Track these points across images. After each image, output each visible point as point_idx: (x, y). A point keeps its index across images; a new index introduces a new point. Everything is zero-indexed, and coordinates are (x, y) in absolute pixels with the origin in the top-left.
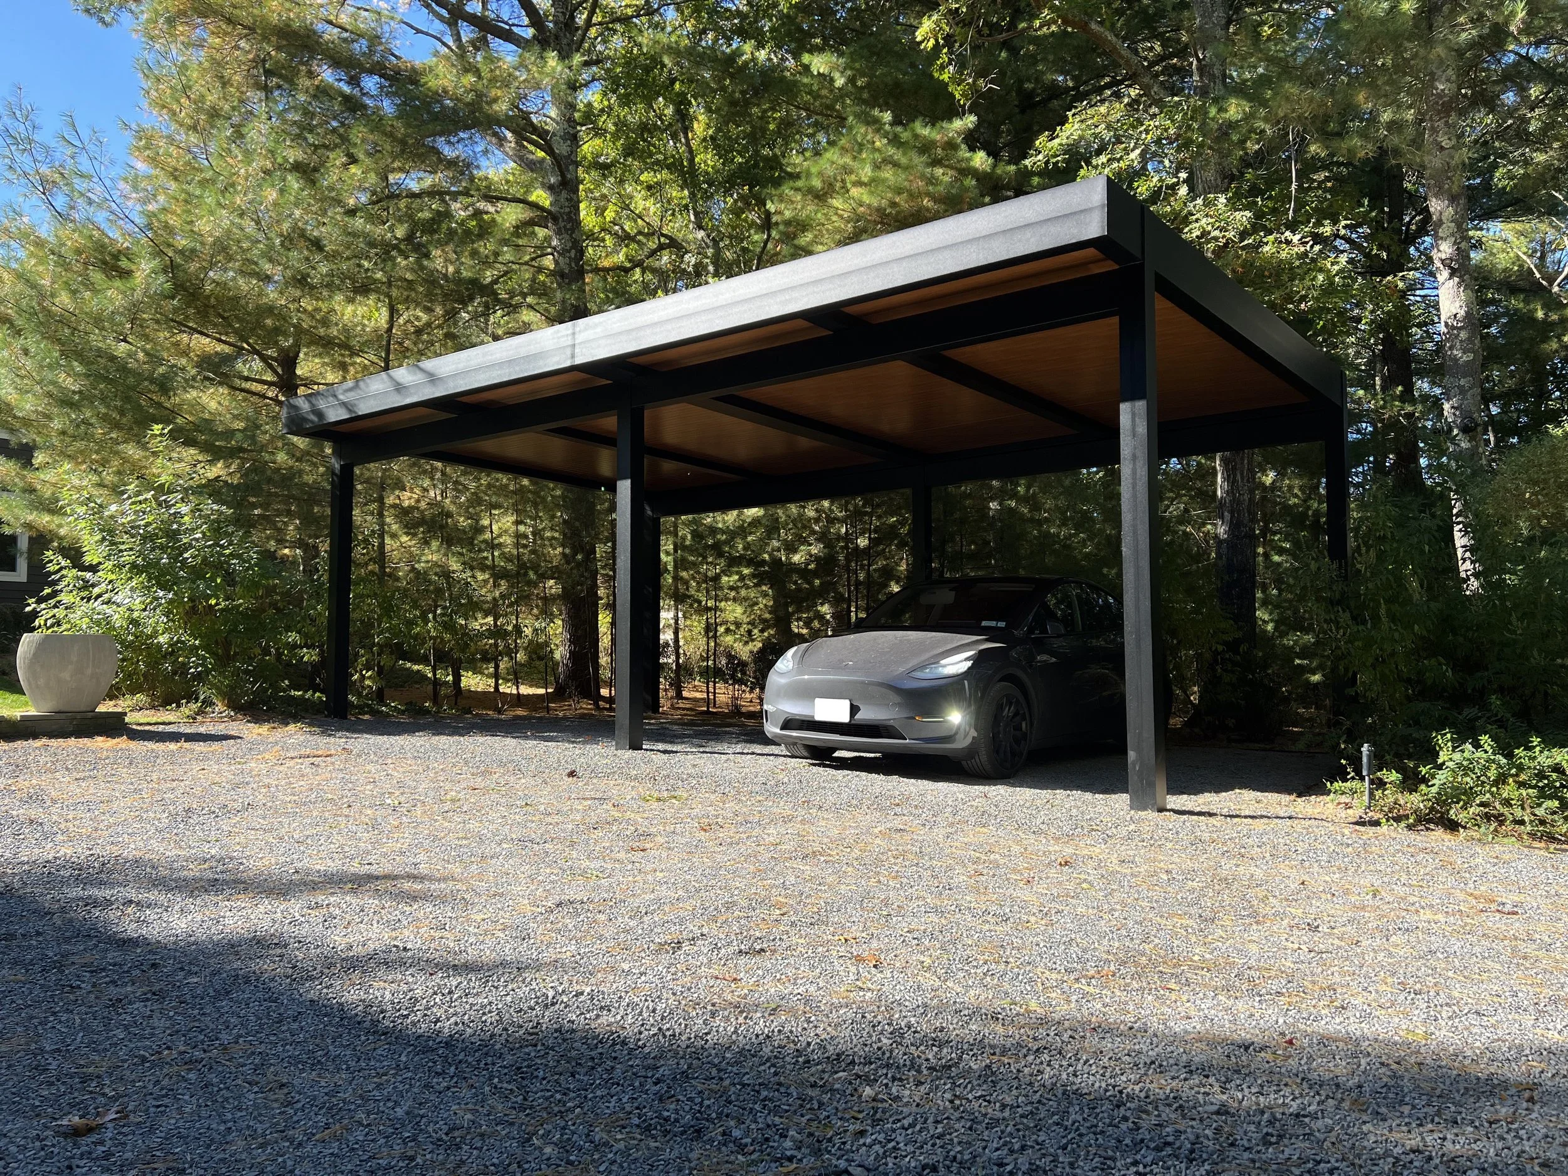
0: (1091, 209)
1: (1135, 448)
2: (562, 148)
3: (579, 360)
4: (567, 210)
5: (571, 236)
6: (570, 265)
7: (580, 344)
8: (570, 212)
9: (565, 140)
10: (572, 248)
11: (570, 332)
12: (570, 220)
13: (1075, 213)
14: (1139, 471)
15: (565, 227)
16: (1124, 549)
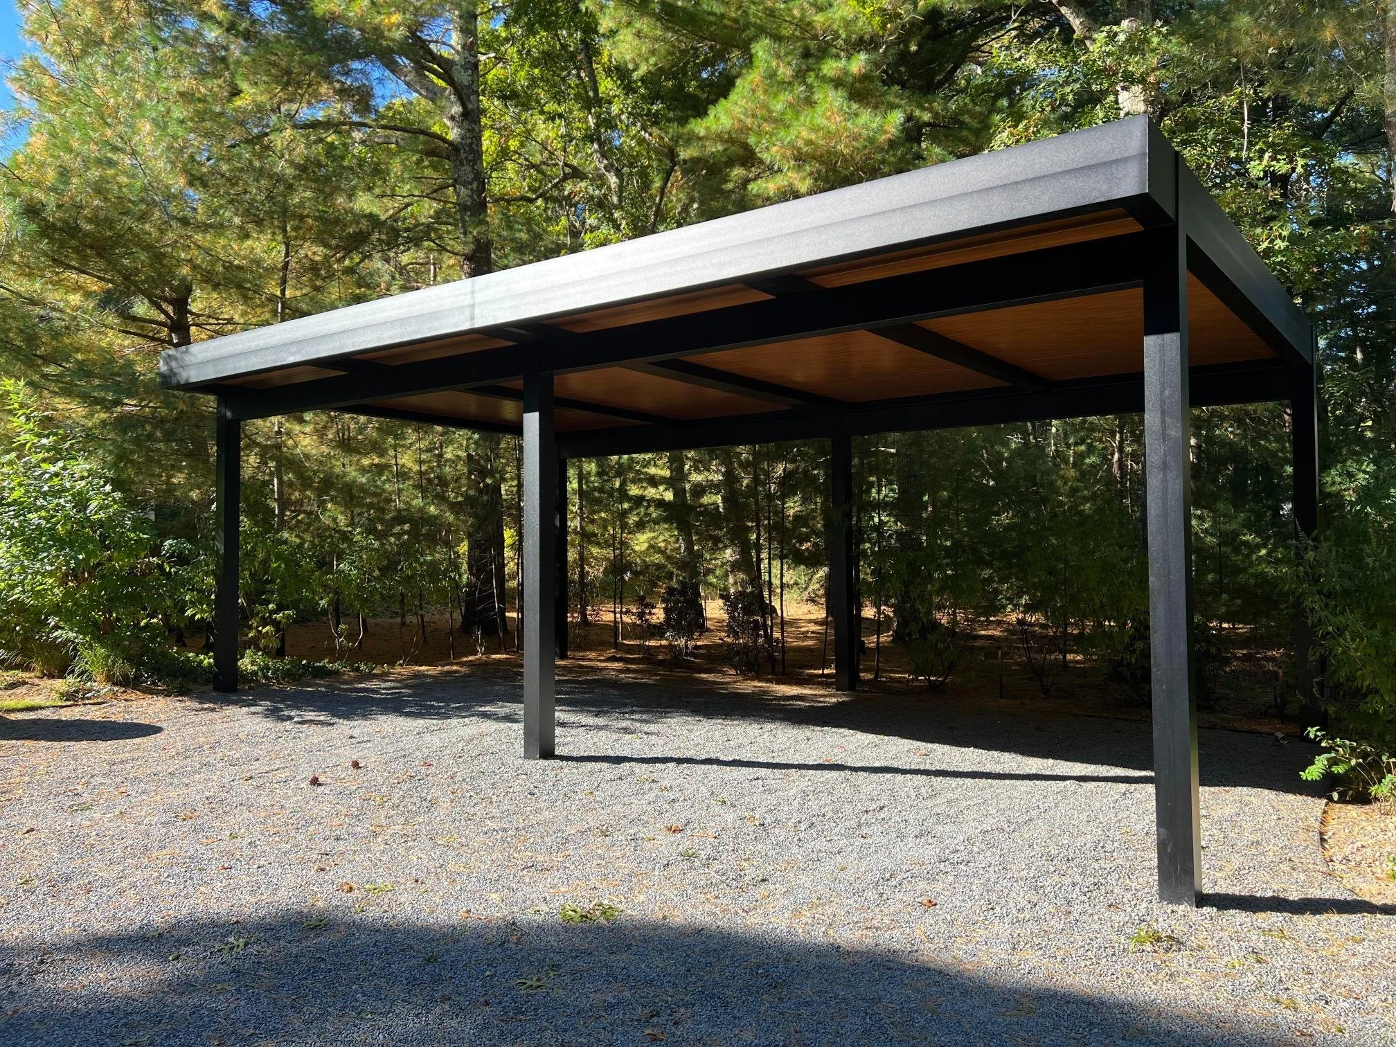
0: (1125, 160)
1: (1165, 455)
2: (463, 77)
3: (480, 323)
4: (469, 141)
5: (473, 167)
6: (471, 197)
7: (481, 304)
8: (472, 143)
9: (466, 69)
10: (474, 180)
11: (469, 289)
12: (472, 151)
13: (1104, 164)
14: (1170, 484)
15: (466, 158)
16: (1151, 579)
